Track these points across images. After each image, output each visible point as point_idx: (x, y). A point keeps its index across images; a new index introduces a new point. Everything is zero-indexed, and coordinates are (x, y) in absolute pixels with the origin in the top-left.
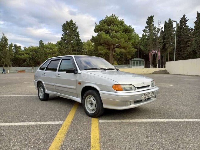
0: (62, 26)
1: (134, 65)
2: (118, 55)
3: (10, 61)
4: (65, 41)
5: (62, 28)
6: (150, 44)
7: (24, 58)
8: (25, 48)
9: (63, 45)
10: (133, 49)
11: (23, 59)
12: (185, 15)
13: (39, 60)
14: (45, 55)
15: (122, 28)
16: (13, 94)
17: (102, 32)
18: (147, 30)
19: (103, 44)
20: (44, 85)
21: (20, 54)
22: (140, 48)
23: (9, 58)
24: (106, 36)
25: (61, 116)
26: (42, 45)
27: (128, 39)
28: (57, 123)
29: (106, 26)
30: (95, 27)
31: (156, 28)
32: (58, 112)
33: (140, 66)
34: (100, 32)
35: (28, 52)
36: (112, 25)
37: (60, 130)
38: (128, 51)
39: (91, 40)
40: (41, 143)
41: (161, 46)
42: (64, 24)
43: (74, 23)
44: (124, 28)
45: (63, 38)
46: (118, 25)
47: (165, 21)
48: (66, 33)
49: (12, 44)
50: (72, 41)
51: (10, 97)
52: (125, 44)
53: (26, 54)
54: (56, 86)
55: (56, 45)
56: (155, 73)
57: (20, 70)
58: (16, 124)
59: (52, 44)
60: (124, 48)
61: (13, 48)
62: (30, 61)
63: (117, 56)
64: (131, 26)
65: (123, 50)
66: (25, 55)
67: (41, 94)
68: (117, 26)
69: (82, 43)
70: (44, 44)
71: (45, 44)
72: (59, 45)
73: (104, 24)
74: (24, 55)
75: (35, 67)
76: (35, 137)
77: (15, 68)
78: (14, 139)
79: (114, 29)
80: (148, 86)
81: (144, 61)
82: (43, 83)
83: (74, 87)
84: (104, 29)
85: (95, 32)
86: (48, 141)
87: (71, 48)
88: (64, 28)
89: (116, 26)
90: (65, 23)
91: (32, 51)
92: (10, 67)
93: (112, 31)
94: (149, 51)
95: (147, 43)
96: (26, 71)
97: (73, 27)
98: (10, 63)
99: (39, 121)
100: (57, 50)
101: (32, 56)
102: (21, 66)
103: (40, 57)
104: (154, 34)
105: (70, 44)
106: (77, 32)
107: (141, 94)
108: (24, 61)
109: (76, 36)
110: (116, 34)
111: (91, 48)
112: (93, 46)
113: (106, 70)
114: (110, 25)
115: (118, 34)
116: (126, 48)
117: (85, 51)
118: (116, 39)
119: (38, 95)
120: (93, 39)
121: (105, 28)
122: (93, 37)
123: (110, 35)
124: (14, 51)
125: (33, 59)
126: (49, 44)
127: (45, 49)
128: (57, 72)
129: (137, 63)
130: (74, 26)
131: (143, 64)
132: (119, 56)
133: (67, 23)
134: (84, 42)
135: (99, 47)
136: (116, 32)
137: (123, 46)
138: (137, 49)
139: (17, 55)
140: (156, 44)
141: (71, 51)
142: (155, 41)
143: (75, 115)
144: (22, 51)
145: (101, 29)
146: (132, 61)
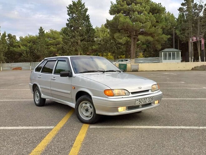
0: (68, 8)
1: (165, 59)
2: (143, 44)
3: (4, 55)
4: (71, 28)
5: (68, 10)
6: (189, 28)
7: (20, 51)
8: (21, 38)
9: (69, 34)
10: (164, 35)
11: (18, 52)
13: (39, 54)
14: (47, 47)
15: (148, 7)
16: (7, 98)
17: (120, 14)
18: (184, 7)
19: (121, 31)
20: (40, 89)
21: (14, 46)
22: (176, 34)
23: (2, 52)
24: (126, 19)
25: (53, 121)
26: (42, 34)
27: (157, 22)
28: (48, 127)
29: (125, 6)
30: (111, 8)
31: (197, 5)
32: (52, 117)
33: (174, 59)
34: (116, 14)
35: (26, 43)
36: (133, 4)
37: (49, 134)
38: (156, 39)
39: (105, 25)
40: (30, 143)
41: (205, 31)
42: (70, 6)
43: (82, 3)
44: (150, 8)
45: (68, 24)
46: (143, 4)
48: (73, 18)
49: (5, 32)
50: (80, 28)
51: (4, 102)
52: (151, 29)
53: (23, 45)
54: (51, 90)
55: (60, 34)
56: (194, 69)
57: (15, 67)
58: (10, 128)
59: (55, 32)
60: (151, 35)
61: (6, 38)
62: (27, 55)
63: (142, 46)
64: (160, 4)
65: (150, 38)
66: (22, 47)
67: (37, 98)
68: (141, 4)
69: (94, 30)
70: (45, 32)
71: (47, 32)
72: (64, 34)
73: (122, 3)
74: (20, 48)
75: (33, 63)
76: (26, 138)
77: (10, 65)
78: (8, 140)
79: (136, 10)
80: (148, 91)
81: (180, 52)
82: (39, 86)
83: (69, 92)
84: (123, 10)
85: (111, 14)
86: (37, 142)
87: (79, 37)
88: (70, 10)
89: (139, 5)
90: (72, 3)
91: (31, 41)
92: (3, 63)
93: (134, 12)
94: (188, 38)
95: (184, 27)
96: (23, 68)
97: (81, 9)
98: (3, 58)
99: (31, 126)
100: (61, 39)
101: (30, 48)
102: (16, 61)
103: (40, 49)
104: (195, 13)
105: (77, 32)
106: (87, 15)
107: (135, 100)
108: (21, 54)
109: (85, 20)
110: (139, 16)
111: (107, 35)
112: (108, 33)
113: (105, 73)
114: (132, 3)
115: (142, 16)
116: (153, 35)
117: (98, 40)
118: (138, 23)
119: (33, 100)
120: (109, 24)
121: (124, 8)
122: (107, 21)
123: (131, 18)
124: (8, 42)
125: (31, 52)
126: (52, 31)
127: (46, 39)
128: (53, 75)
129: (170, 55)
130: (83, 8)
131: (178, 56)
132: (145, 46)
133: (73, 4)
134: (97, 28)
135: (116, 35)
136: (140, 13)
137: (149, 33)
138: (172, 35)
139: (12, 47)
140: (197, 28)
141: (79, 41)
142: (196, 23)
143: (67, 121)
144: (17, 43)
145: (118, 9)
146: (163, 53)
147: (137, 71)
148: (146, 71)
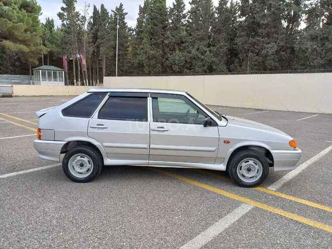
1: (44, 79)
12: (122, 5)
18: (65, 14)
31: (80, 14)
33: (56, 80)
38: (32, 50)
41: (91, 49)
47: (95, 7)
81: (63, 72)
82: (99, 144)
104: (77, 24)
140: (82, 44)
146: (40, 71)
147: (11, 96)
148: (23, 96)
